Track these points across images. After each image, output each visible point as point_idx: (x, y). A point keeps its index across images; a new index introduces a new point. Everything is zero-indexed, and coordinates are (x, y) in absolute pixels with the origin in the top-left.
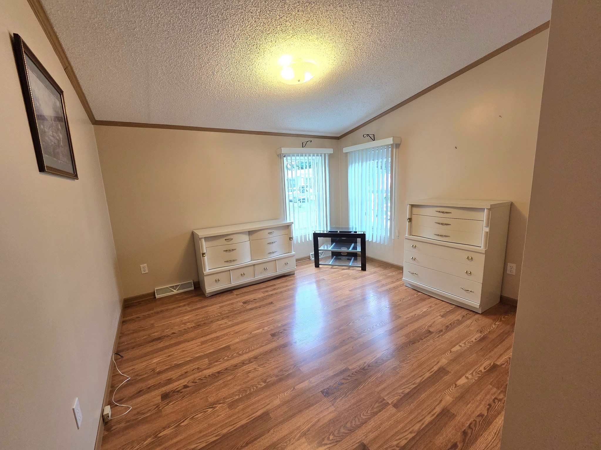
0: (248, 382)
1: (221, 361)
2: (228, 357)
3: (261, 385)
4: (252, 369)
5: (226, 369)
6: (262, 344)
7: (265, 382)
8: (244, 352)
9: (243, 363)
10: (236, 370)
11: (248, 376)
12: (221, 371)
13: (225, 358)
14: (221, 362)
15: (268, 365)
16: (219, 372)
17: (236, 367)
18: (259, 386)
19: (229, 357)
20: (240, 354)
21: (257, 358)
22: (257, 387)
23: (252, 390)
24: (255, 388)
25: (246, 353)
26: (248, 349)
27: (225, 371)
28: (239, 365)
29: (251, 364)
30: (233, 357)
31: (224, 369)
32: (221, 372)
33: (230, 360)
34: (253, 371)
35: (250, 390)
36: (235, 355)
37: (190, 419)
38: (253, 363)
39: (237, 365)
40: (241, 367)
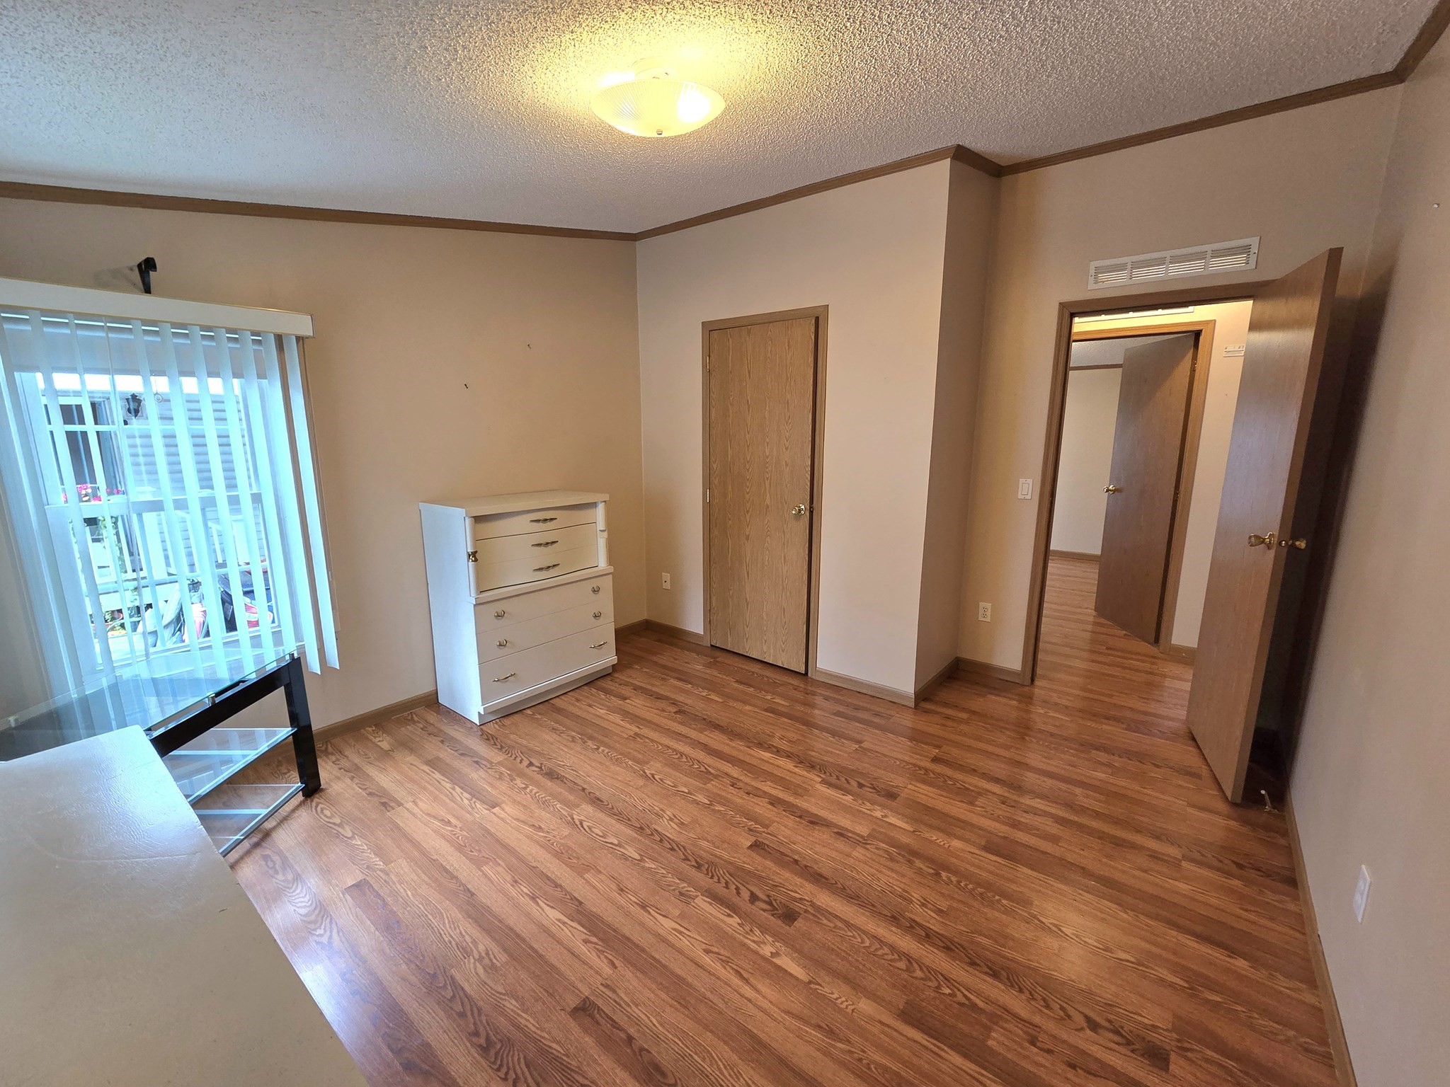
0: (962, 902)
1: (965, 996)
2: (939, 987)
3: (949, 878)
4: (929, 912)
5: (973, 964)
6: (840, 929)
7: (938, 874)
8: (896, 956)
9: (928, 936)
10: (956, 940)
11: (950, 907)
12: (986, 973)
13: (947, 991)
14: (966, 993)
15: (895, 887)
16: (995, 975)
17: (949, 947)
18: (954, 879)
19: (936, 984)
20: (909, 960)
21: (893, 917)
22: (959, 882)
23: (970, 886)
24: (962, 884)
25: (893, 948)
26: (880, 952)
27: (982, 964)
28: (941, 944)
29: (917, 919)
30: (930, 972)
31: (978, 968)
32: (988, 970)
33: (942, 975)
34: (929, 906)
35: (973, 889)
36: (919, 973)
37: (1112, 953)
38: (912, 916)
39: (943, 947)
40: (942, 935)
